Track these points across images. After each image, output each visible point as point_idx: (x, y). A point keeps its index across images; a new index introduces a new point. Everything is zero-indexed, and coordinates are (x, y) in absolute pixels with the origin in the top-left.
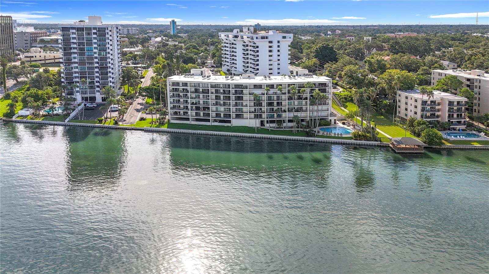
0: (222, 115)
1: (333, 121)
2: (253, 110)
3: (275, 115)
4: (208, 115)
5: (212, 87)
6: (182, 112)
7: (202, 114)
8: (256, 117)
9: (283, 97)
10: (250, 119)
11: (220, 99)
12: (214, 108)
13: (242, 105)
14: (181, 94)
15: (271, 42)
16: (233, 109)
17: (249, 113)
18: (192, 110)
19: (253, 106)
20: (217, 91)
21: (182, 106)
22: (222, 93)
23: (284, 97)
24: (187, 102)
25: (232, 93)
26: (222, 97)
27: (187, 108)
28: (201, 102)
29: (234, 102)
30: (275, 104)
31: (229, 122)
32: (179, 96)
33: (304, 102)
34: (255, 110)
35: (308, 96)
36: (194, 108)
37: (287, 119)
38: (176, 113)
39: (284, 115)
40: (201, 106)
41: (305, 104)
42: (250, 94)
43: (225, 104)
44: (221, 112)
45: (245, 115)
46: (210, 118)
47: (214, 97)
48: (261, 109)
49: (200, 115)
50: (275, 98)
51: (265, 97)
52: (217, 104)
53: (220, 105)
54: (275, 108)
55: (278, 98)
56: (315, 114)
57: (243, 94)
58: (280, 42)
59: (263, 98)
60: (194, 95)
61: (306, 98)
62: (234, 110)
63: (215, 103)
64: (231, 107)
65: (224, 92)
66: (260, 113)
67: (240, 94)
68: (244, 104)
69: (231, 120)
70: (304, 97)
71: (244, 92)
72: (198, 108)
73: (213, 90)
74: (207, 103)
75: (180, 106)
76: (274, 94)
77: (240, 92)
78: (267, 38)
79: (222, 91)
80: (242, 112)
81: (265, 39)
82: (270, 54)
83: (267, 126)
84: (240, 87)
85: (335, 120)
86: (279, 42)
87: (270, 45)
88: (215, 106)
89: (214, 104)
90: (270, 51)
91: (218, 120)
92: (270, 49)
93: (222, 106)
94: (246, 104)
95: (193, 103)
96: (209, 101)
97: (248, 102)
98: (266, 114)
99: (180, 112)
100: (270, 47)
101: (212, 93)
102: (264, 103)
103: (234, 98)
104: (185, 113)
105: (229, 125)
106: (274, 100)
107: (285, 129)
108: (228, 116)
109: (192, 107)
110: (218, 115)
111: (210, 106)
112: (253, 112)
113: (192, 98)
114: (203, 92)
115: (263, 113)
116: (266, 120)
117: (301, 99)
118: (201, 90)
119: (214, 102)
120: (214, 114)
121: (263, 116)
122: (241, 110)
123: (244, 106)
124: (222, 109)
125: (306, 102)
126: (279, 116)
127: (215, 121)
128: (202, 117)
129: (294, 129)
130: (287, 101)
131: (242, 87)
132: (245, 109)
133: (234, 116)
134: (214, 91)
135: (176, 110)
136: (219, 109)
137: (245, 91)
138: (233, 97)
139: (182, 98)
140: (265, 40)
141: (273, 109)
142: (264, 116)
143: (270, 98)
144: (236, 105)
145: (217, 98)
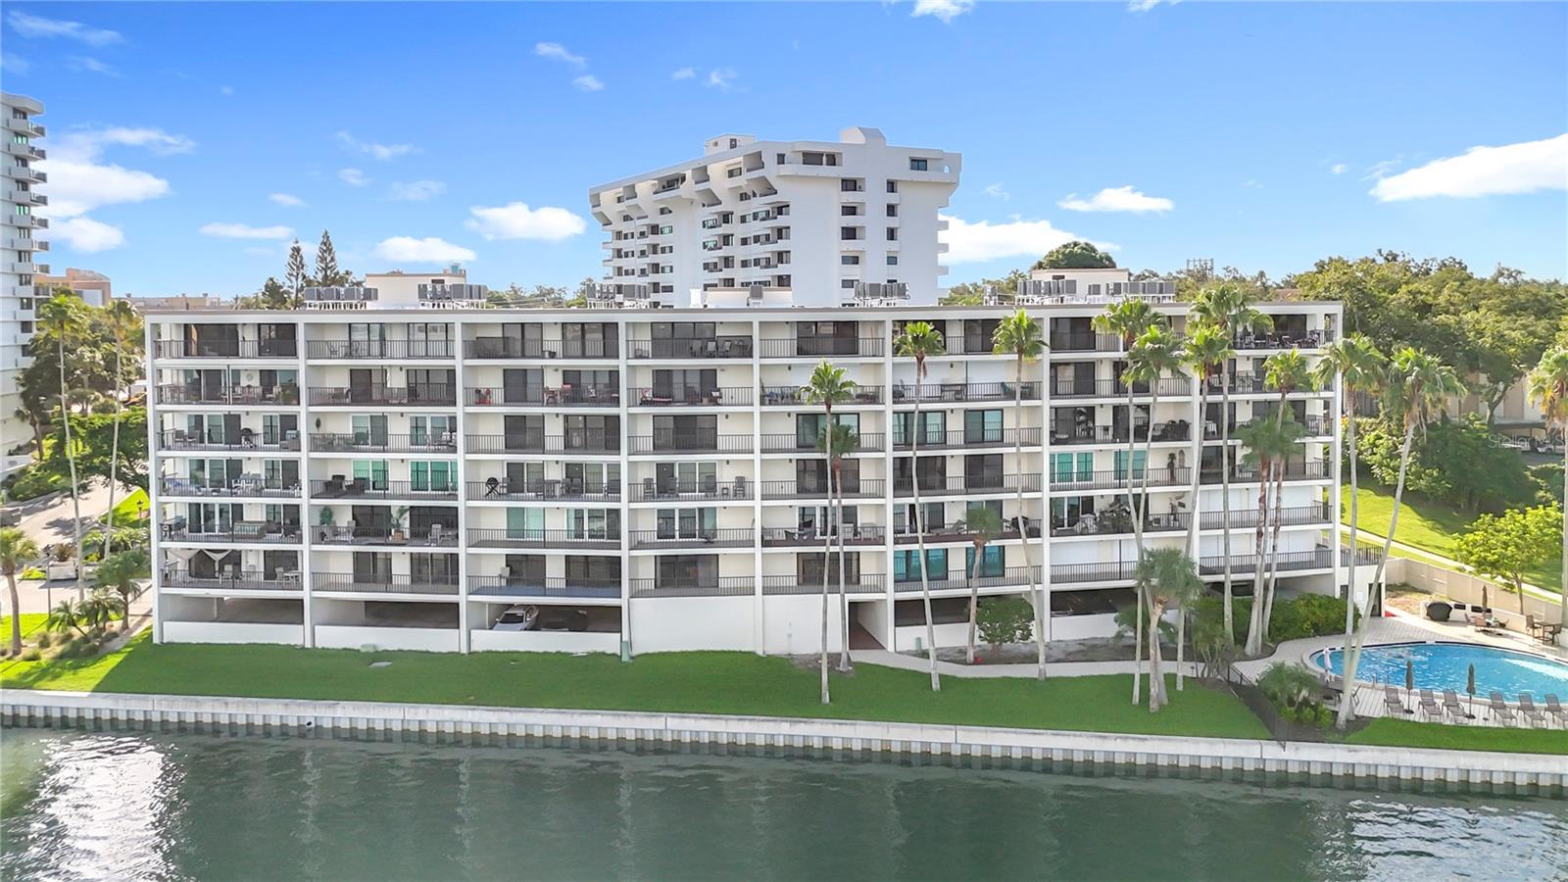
0: (555, 572)
1: (1361, 598)
2: (793, 522)
3: (957, 563)
4: (447, 570)
5: (479, 348)
6: (254, 556)
7: (401, 568)
8: (813, 574)
9: (1010, 422)
10: (766, 591)
11: (539, 446)
12: (494, 516)
13: (710, 487)
14: (254, 417)
15: (850, 185)
16: (640, 516)
17: (758, 550)
18: (322, 538)
19: (792, 489)
20: (517, 386)
21: (255, 510)
22: (553, 399)
23: (1014, 418)
24: (291, 470)
25: (631, 390)
26: (554, 430)
27: (287, 522)
28: (400, 475)
29: (647, 465)
30: (955, 471)
31: (609, 619)
32: (235, 433)
33: (1156, 456)
34: (806, 524)
35: (1192, 407)
36: (344, 520)
37: (1047, 587)
38: (202, 567)
39: (1016, 553)
40: (395, 504)
41: (1165, 476)
42: (768, 398)
43: (575, 483)
44: (545, 545)
45: (729, 568)
46: (462, 598)
47: (498, 428)
48: (850, 514)
49: (389, 579)
50: (956, 424)
51: (879, 425)
52: (515, 482)
53: (544, 490)
54: (955, 508)
55: (976, 427)
56: (1243, 544)
57: (714, 402)
58: (899, 187)
59: (867, 427)
60: (344, 421)
61: (1177, 430)
62: (650, 525)
63: (501, 474)
64: (624, 506)
65: (574, 388)
66: (847, 542)
67: (691, 398)
68: (726, 477)
69: (623, 602)
70: (1159, 418)
71: (722, 381)
72: (371, 524)
73: (491, 375)
74: (442, 478)
75: (238, 509)
76: (948, 395)
77: (694, 382)
78: (832, 160)
79: (554, 382)
80: (709, 543)
81: (825, 166)
82: (851, 246)
83: (899, 642)
84: (697, 345)
85: (1376, 590)
86: (892, 186)
87: (851, 197)
88: (500, 497)
89: (492, 482)
90: (849, 233)
91: (528, 608)
92: (850, 221)
93: (551, 497)
94: (741, 482)
95: (334, 487)
96: (454, 464)
97: (757, 456)
98: (890, 548)
99: (235, 558)
100: (850, 210)
101: (482, 398)
102: (876, 466)
103: (646, 429)
104: (280, 564)
105: (603, 642)
106: (943, 443)
107: (1056, 670)
108: (600, 573)
109: (327, 514)
110: (523, 571)
111: (461, 503)
112: (789, 539)
113: (325, 443)
114: (413, 396)
115: (868, 542)
116: (890, 596)
117: (1141, 433)
118: (397, 382)
119: (497, 465)
120: (493, 564)
121: (867, 567)
122: (699, 526)
123: (725, 495)
124: (554, 518)
125: (1173, 462)
126: (992, 566)
127: (507, 617)
128: (402, 590)
129: (1146, 667)
130: (1046, 449)
131: (711, 346)
132: (728, 517)
133: (648, 572)
134: (494, 382)
135: (207, 540)
136: (532, 524)
137: (731, 376)
138: (638, 423)
139: (254, 448)
140: (824, 170)
141: (937, 511)
142: (879, 563)
143: (911, 429)
144: (665, 484)
145: (521, 435)
